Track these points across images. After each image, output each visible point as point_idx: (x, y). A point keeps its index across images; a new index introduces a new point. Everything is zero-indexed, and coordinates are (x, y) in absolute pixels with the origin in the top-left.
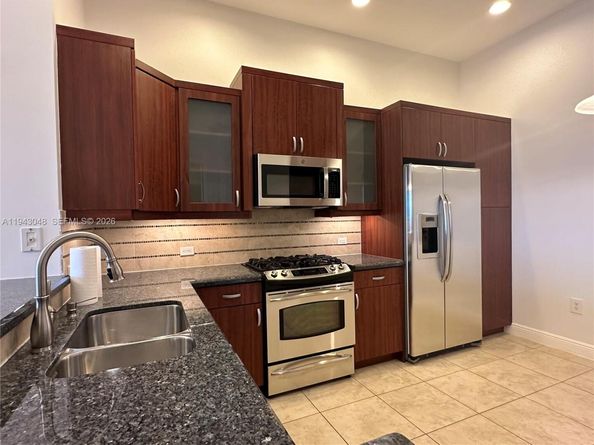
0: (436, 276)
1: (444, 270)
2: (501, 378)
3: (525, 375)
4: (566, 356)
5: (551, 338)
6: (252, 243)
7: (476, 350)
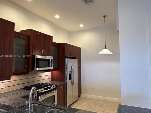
0: (71, 85)
1: (72, 84)
2: (85, 107)
3: (88, 105)
4: (92, 99)
5: (89, 96)
6: (24, 81)
7: (77, 102)
